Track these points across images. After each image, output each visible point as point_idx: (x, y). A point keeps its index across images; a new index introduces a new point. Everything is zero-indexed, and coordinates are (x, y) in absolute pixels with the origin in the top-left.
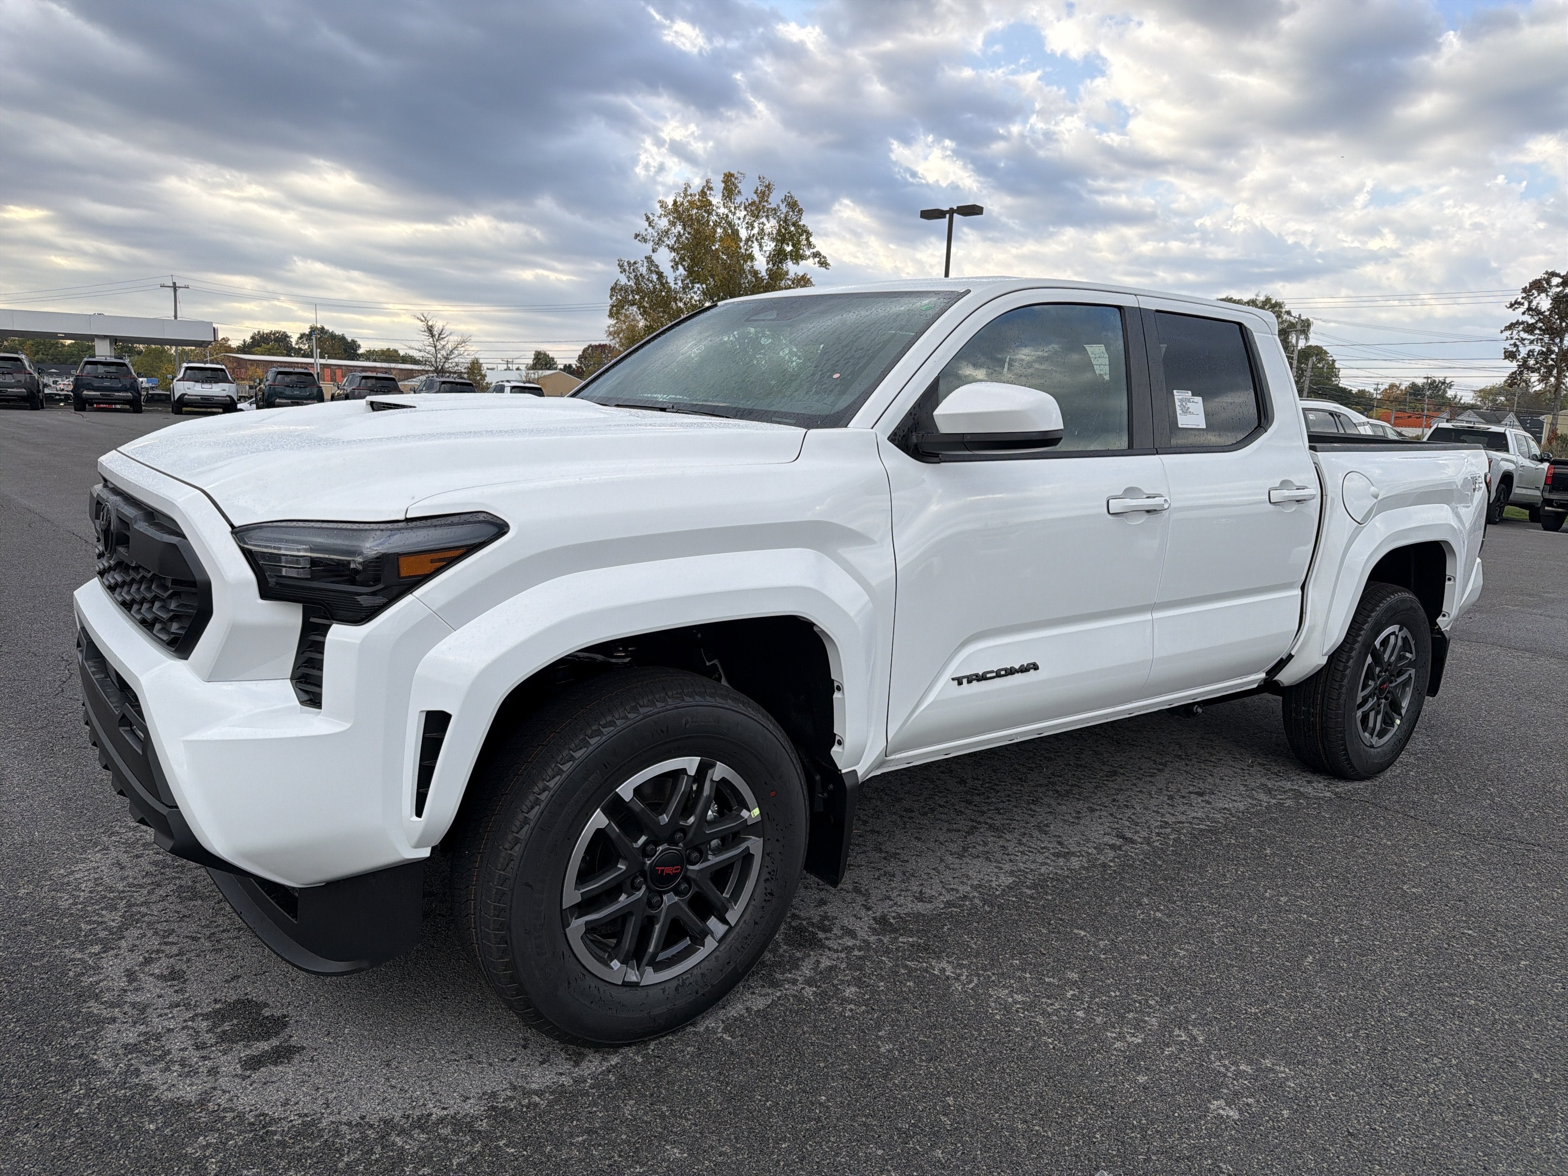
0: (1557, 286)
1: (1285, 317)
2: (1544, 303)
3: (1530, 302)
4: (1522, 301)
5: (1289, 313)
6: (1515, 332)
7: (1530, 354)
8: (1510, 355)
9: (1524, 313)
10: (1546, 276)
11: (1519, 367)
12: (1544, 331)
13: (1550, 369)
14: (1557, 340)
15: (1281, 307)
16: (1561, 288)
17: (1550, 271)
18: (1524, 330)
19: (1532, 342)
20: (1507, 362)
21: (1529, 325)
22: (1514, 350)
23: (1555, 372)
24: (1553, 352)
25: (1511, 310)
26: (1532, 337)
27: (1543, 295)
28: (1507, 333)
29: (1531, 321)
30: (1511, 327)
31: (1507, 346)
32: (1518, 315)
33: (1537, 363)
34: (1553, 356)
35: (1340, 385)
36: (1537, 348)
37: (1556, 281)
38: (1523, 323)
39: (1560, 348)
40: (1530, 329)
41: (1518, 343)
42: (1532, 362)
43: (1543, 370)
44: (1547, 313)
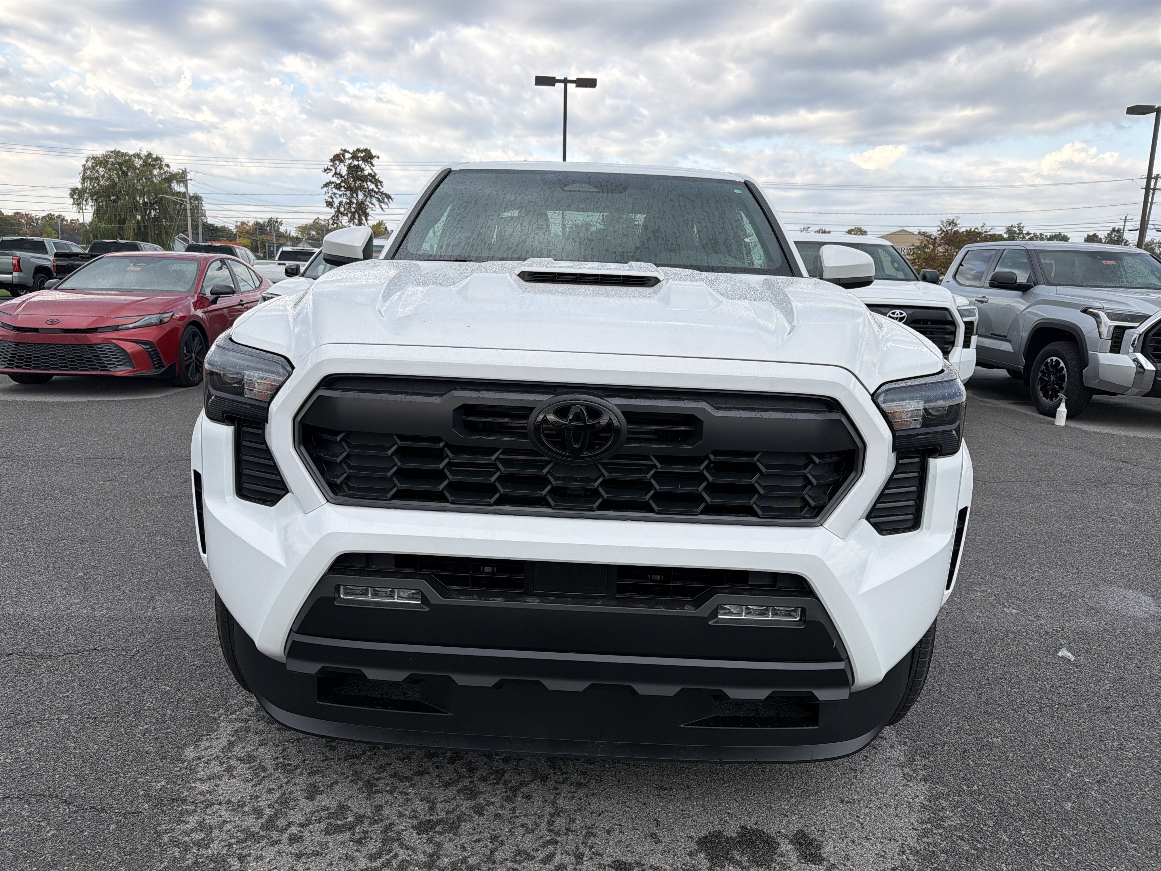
0: (349, 159)
1: (166, 169)
2: (343, 169)
3: (336, 169)
4: (331, 168)
5: (168, 166)
6: (330, 189)
7: (341, 203)
8: (330, 204)
9: (333, 176)
10: (342, 152)
11: (336, 212)
12: (347, 189)
13: (353, 213)
14: (355, 195)
15: (161, 161)
16: (351, 160)
17: (343, 149)
18: (335, 187)
19: (340, 196)
20: (328, 209)
21: (337, 184)
22: (331, 201)
23: (357, 216)
24: (353, 203)
25: (325, 173)
26: (340, 193)
27: (342, 164)
28: (325, 189)
29: (338, 182)
30: (327, 185)
31: (327, 198)
32: (329, 177)
33: (345, 210)
34: (354, 206)
35: (209, 222)
36: (344, 200)
37: (348, 156)
38: (333, 183)
39: (357, 200)
40: (338, 187)
41: (333, 196)
42: (342, 209)
43: (349, 215)
44: (346, 177)
